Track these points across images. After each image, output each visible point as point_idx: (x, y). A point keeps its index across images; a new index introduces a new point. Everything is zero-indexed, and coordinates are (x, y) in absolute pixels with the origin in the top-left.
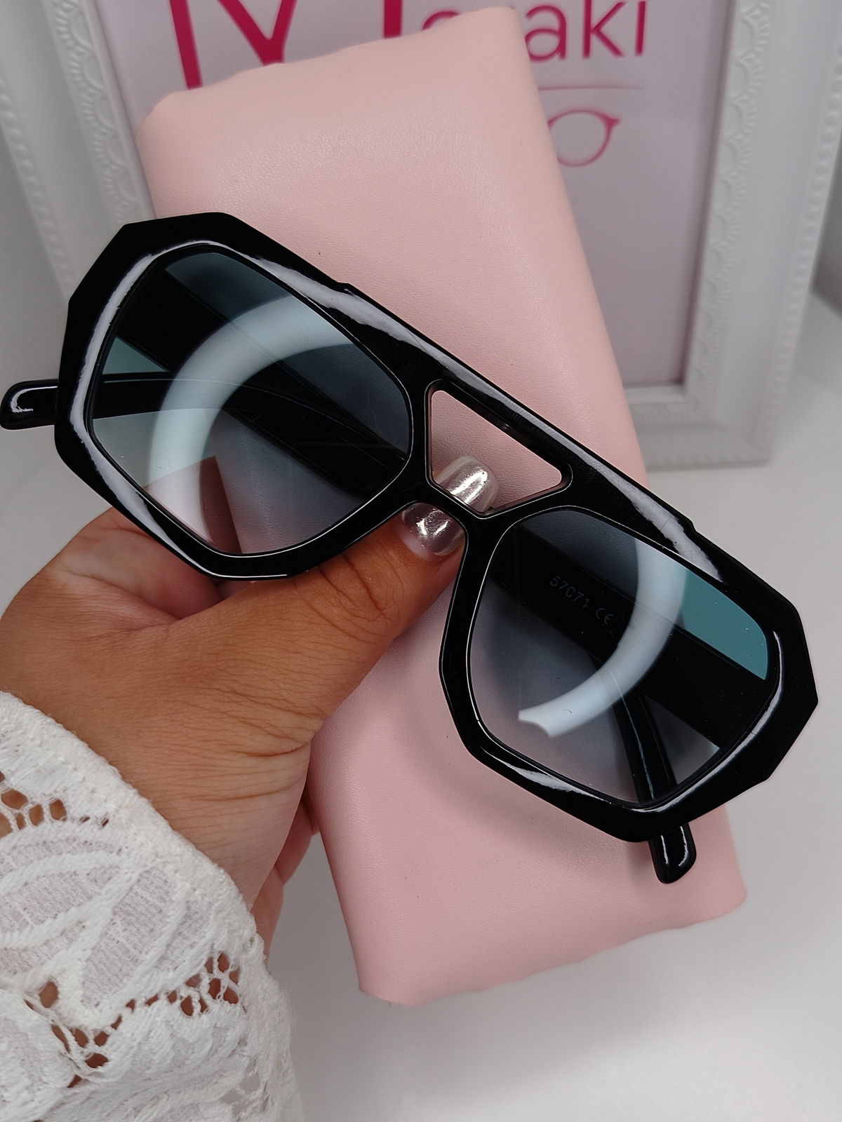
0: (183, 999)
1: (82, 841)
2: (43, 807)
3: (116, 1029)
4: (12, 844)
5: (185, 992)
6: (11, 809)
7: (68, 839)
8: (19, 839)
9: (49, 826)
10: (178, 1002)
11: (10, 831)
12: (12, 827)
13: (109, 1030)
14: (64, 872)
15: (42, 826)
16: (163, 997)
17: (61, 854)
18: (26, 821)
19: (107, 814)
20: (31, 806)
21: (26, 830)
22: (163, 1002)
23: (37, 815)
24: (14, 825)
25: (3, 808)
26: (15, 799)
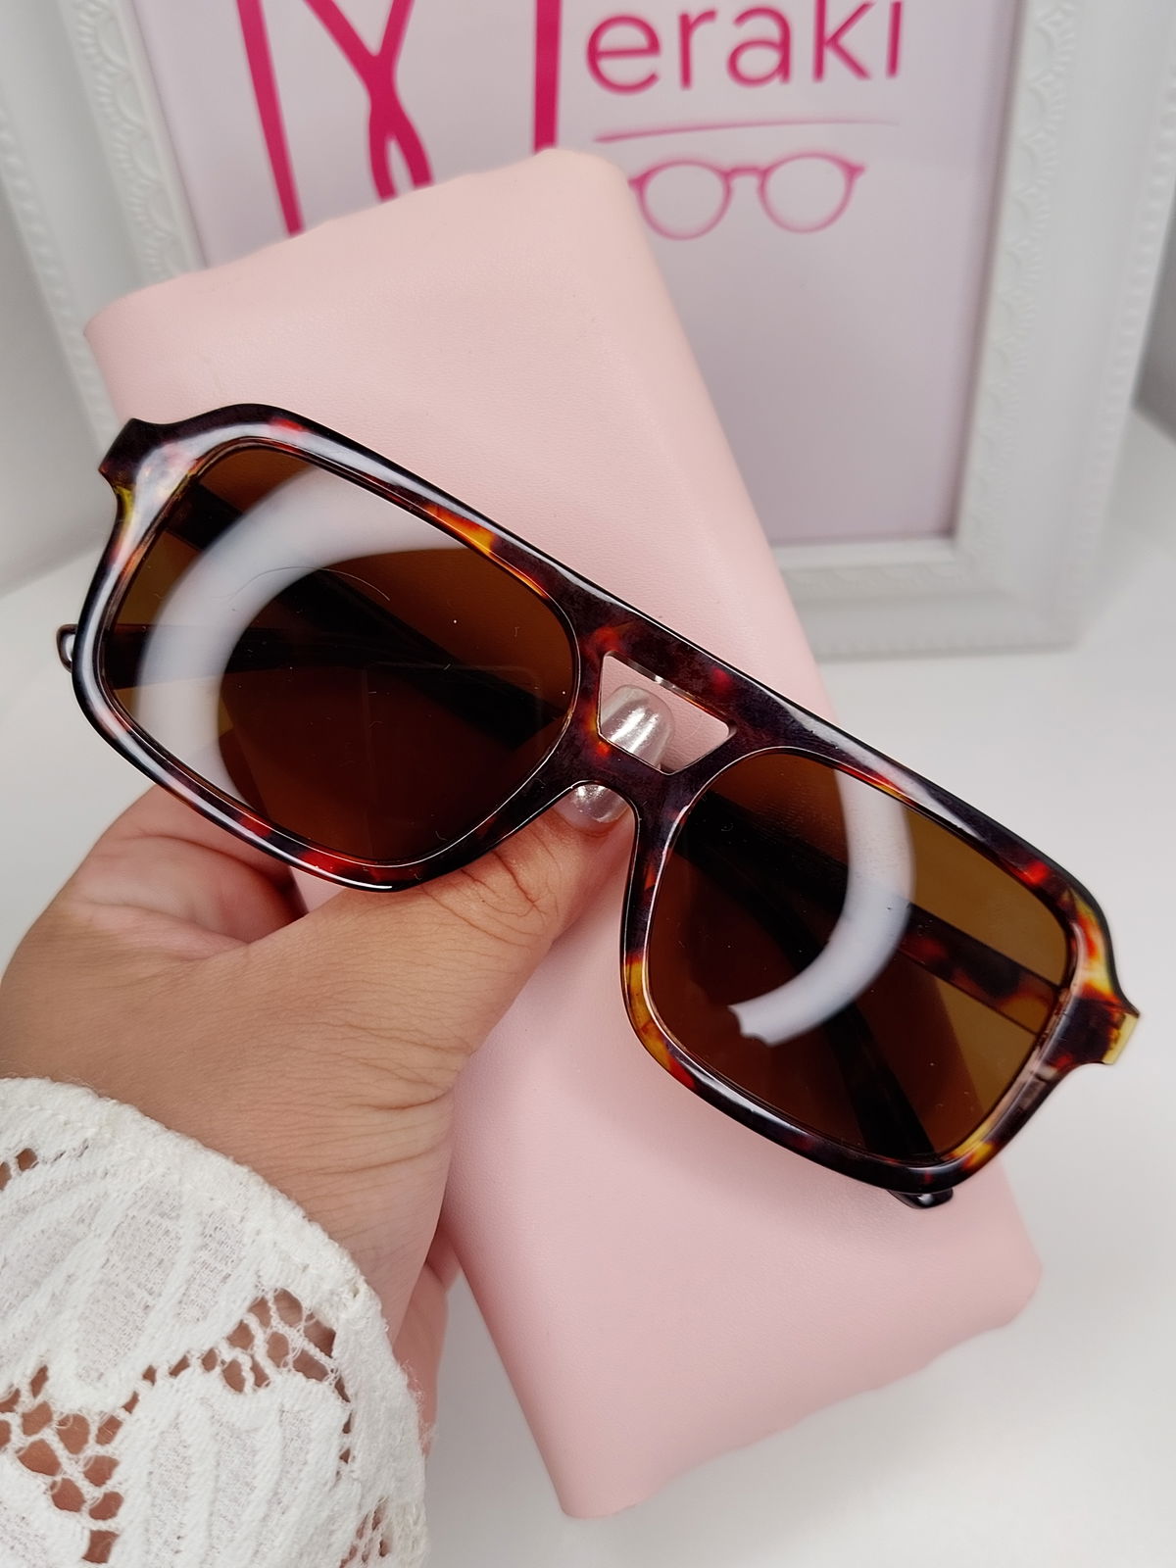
0: (226, 1366)
2: (8, 1162)
3: (130, 1412)
5: (227, 1354)
9: (18, 1183)
10: (218, 1370)
13: (122, 1415)
15: (9, 1185)
22: (195, 1368)
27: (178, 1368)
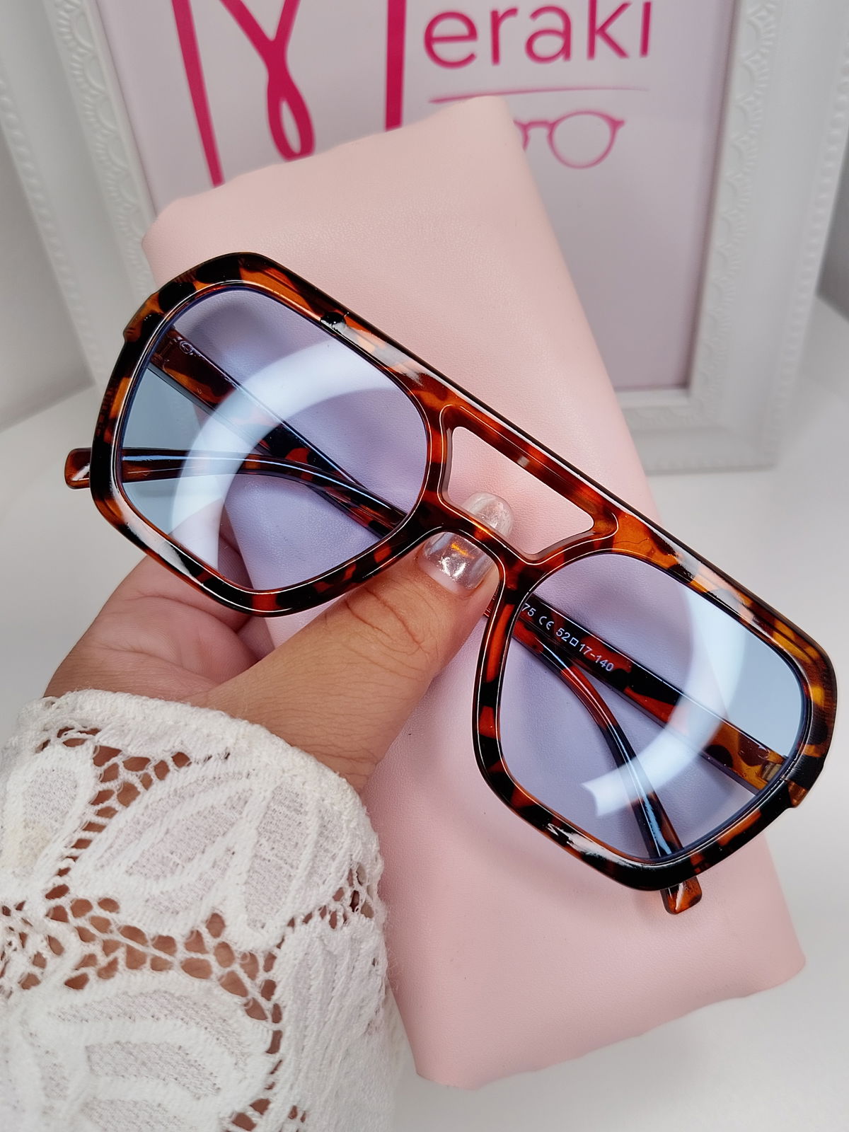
0: (331, 915)
1: (211, 777)
2: (166, 761)
3: (281, 949)
4: (143, 805)
5: (332, 907)
6: (134, 773)
7: (197, 782)
8: (150, 796)
9: (177, 776)
10: (327, 917)
11: (137, 793)
12: (139, 789)
14: (201, 809)
15: (169, 777)
17: (193, 796)
18: (152, 777)
19: (227, 748)
20: (153, 763)
21: (153, 787)
22: (316, 918)
23: (162, 770)
24: (139, 786)
25: (126, 775)
26: (138, 763)
27: (308, 919)
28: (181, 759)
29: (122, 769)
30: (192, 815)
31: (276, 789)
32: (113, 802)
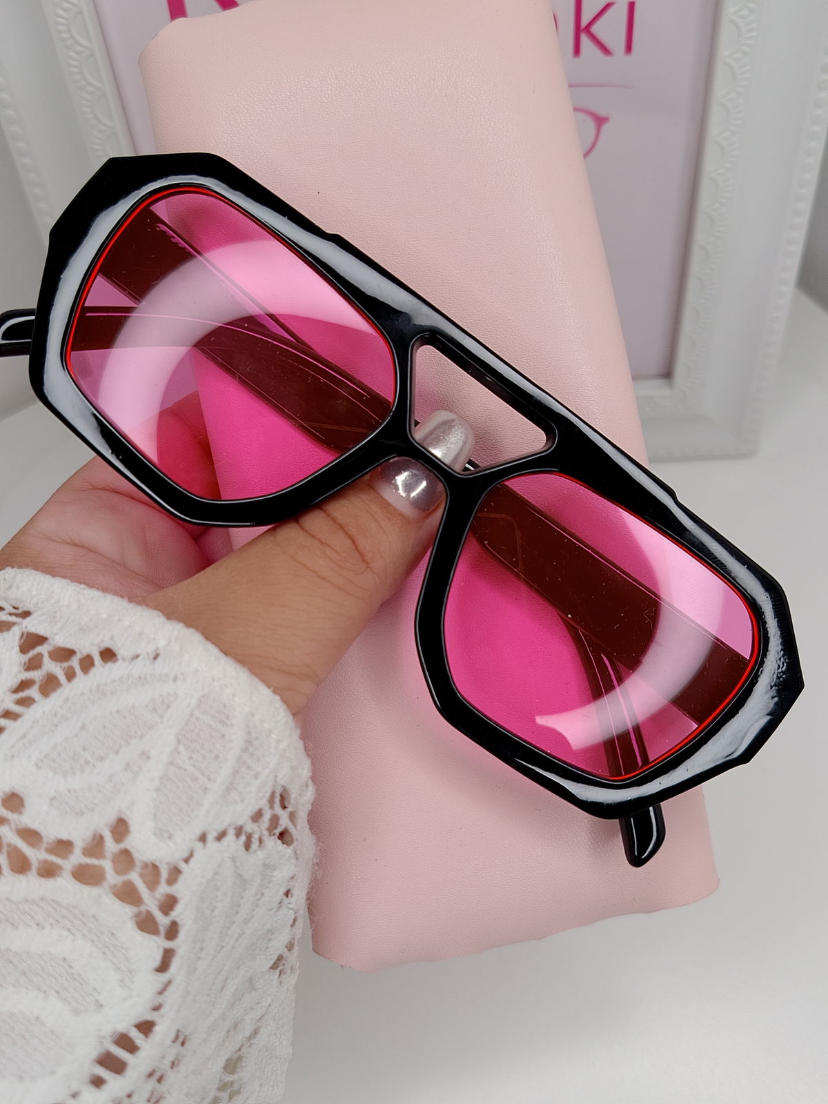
0: (246, 835)
1: (137, 676)
2: (93, 655)
3: (188, 864)
4: (63, 698)
5: (249, 827)
6: (59, 664)
7: (121, 680)
8: (71, 690)
9: (101, 671)
10: (242, 838)
11: (59, 685)
12: (61, 682)
13: (182, 865)
15: (93, 671)
16: (231, 833)
17: (115, 693)
18: (76, 670)
19: (157, 649)
20: (79, 656)
21: (76, 680)
22: (231, 836)
23: (87, 664)
24: (62, 678)
25: (49, 666)
26: (64, 654)
27: (221, 836)
28: (108, 655)
29: (46, 659)
30: (111, 713)
31: (203, 697)
32: (33, 692)
